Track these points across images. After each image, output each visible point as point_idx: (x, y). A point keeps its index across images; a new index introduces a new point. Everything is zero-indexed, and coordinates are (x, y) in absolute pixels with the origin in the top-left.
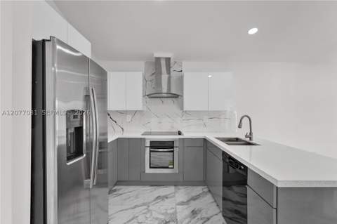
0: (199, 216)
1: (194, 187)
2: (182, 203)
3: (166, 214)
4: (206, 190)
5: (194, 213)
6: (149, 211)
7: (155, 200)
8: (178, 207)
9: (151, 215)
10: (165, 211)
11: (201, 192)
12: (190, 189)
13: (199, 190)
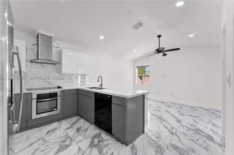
0: (82, 130)
1: (72, 118)
2: (68, 128)
3: (61, 137)
4: (79, 117)
5: (78, 130)
6: (46, 142)
7: (47, 134)
8: (66, 131)
9: (50, 142)
10: (59, 136)
11: (76, 119)
12: (69, 120)
13: (74, 119)
